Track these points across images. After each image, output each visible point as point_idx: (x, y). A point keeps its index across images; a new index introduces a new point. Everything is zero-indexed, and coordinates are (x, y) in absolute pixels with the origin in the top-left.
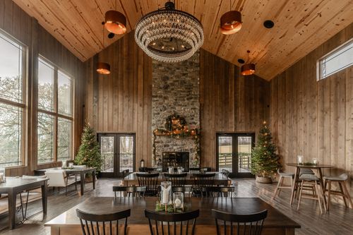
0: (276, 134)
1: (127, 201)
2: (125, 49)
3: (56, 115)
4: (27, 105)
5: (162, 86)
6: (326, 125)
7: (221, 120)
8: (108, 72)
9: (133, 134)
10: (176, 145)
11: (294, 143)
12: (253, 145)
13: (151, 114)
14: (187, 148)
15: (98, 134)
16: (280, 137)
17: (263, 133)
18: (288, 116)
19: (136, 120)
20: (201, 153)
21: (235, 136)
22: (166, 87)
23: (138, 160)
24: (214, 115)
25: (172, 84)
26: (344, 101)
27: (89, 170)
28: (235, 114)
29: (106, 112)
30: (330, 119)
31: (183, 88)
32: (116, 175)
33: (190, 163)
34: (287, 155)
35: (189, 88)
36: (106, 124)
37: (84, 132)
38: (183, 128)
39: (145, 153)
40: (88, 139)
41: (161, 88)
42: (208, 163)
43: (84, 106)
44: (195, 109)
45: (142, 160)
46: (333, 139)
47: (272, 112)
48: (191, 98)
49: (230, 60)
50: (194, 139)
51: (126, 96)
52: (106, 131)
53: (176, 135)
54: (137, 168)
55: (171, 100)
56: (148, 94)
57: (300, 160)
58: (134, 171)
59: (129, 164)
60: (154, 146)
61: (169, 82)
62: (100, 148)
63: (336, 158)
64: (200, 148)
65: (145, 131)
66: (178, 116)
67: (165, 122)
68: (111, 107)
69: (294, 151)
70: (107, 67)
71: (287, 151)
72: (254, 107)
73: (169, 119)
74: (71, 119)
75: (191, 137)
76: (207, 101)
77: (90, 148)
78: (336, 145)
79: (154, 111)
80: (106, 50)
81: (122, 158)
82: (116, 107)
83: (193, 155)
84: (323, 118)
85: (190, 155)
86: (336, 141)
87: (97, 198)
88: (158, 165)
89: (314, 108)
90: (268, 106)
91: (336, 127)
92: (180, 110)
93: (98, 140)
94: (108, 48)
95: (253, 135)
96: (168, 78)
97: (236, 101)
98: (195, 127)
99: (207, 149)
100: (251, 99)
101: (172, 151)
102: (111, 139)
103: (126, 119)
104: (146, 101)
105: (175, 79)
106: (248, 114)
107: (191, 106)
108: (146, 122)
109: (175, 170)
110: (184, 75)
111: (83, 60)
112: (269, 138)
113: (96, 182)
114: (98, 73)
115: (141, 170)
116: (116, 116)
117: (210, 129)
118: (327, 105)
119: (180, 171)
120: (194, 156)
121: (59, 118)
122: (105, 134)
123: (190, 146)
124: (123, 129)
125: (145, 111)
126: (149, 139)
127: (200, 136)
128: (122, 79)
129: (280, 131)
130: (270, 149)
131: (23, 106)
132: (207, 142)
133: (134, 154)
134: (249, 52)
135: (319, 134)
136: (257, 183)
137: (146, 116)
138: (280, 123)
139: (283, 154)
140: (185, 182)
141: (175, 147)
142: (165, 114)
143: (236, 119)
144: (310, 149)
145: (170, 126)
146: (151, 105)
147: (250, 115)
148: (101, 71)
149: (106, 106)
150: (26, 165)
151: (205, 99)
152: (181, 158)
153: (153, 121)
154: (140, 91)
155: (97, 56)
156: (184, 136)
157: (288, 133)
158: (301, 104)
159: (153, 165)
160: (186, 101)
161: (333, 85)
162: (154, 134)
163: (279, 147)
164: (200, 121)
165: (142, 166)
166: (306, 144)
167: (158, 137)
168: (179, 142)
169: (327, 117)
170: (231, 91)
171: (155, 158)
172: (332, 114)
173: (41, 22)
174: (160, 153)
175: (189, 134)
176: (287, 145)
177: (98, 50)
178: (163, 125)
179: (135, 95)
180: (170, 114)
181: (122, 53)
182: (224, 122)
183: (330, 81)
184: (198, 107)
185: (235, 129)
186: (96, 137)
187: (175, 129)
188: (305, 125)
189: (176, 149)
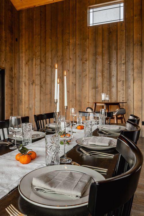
18: (49, 55)
26: (116, 49)
90: (17, 40)
138: (36, 61)
144: (81, 90)
158: (69, 45)
161: (106, 34)
166: (75, 85)
188: (74, 66)
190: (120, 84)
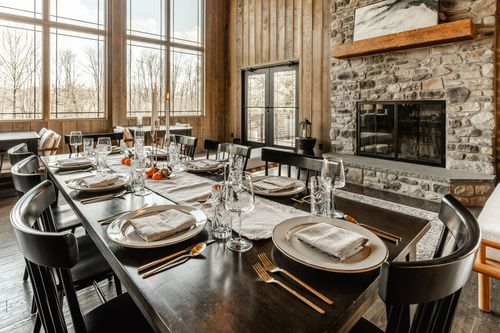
9: (294, 64)
14: (436, 86)
15: (243, 72)
19: (298, 32)
29: (252, 28)
39: (317, 105)
43: (227, 27)
65: (317, 53)
68: (259, 18)
82: (266, 14)
85: (451, 110)
88: (344, 135)
108: (318, 32)
116: (265, 32)
123: (448, 79)
124: (277, 55)
126: (325, 71)
137: (319, 16)
149: (252, 18)
167: (344, 63)
174: (350, 106)
189: (396, 92)
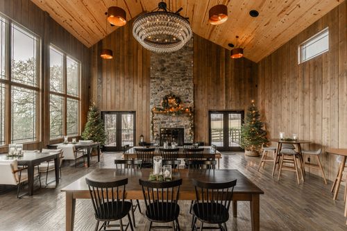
0: (263, 112)
1: (126, 172)
2: (126, 36)
3: (65, 96)
4: (41, 88)
5: (159, 68)
6: (306, 104)
7: (213, 99)
8: (111, 57)
9: (133, 112)
10: (172, 122)
11: (279, 120)
12: (243, 122)
13: (149, 93)
14: (182, 124)
15: (102, 112)
16: (267, 115)
17: (251, 111)
18: (273, 96)
19: (136, 100)
20: (194, 129)
21: (226, 113)
22: (163, 70)
23: (138, 136)
24: (206, 95)
25: (168, 67)
26: (321, 83)
27: (95, 145)
28: (226, 93)
29: (109, 92)
30: (309, 99)
31: (178, 71)
32: (118, 149)
33: (185, 138)
34: (273, 131)
35: (184, 70)
36: (109, 103)
37: (90, 111)
38: (178, 106)
39: (144, 129)
40: (94, 117)
41: (158, 70)
42: (201, 138)
43: (89, 87)
44: (189, 89)
45: (142, 136)
46: (311, 117)
47: (260, 91)
48: (186, 79)
49: (221, 44)
50: (187, 116)
51: (127, 78)
52: (110, 110)
53: (172, 113)
54: (137, 143)
55: (168, 81)
56: (147, 76)
57: (281, 136)
58: (135, 145)
59: (130, 139)
60: (152, 123)
61: (165, 65)
62: (104, 125)
63: (314, 134)
64: (194, 125)
65: (144, 109)
66: (174, 96)
67: (162, 102)
68: (113, 88)
69: (279, 127)
70: (110, 53)
71: (273, 127)
72: (243, 86)
73: (166, 98)
74: (78, 99)
75: (186, 114)
76: (200, 82)
77: (95, 125)
78: (315, 122)
79: (152, 91)
80: (109, 37)
81: (124, 133)
82: (118, 87)
83: (187, 131)
84: (304, 98)
85: (185, 131)
86: (314, 119)
87: (102, 170)
88: (156, 140)
89: (296, 89)
90: (257, 86)
91: (314, 106)
92: (176, 91)
93: (103, 118)
94: (110, 34)
95: (242, 112)
96: (164, 61)
97: (227, 81)
98: (189, 105)
99: (200, 126)
100: (240, 80)
101: (169, 127)
102: (114, 117)
103: (127, 98)
104: (145, 82)
105: (170, 62)
106: (238, 93)
107: (186, 87)
108: (145, 101)
109: (170, 145)
110: (179, 58)
111: (89, 46)
112: (257, 115)
113: (101, 156)
114: (102, 58)
115: (141, 144)
116: (118, 96)
117: (203, 107)
118: (307, 86)
119: (173, 147)
120: (189, 132)
121: (68, 99)
122: (109, 113)
123: (185, 122)
124: (124, 107)
125: (144, 91)
126: (148, 116)
127: (194, 113)
128: (123, 63)
129: (267, 109)
130: (258, 125)
131: (37, 89)
132: (200, 118)
133: (135, 130)
134: (237, 37)
135: (300, 112)
136: (246, 157)
137: (145, 96)
138: (267, 101)
139: (269, 130)
140: (178, 156)
141: (171, 124)
142: (163, 94)
143: (226, 97)
144: (293, 126)
145: (166, 105)
146: (149, 86)
147: (240, 94)
148: (105, 56)
149: (109, 87)
150: (40, 141)
151: (198, 80)
152: (177, 134)
153: (152, 100)
154: (140, 74)
155: (100, 43)
156: (180, 113)
157: (273, 111)
158: (285, 85)
159: (152, 140)
160: (181, 82)
161: (312, 68)
162: (152, 112)
163: (266, 124)
164: (194, 100)
165: (142, 141)
166: (289, 121)
167: (155, 115)
168: (174, 119)
169: (307, 97)
170: (222, 73)
171: (153, 133)
172: (311, 94)
173: (52, 15)
174: (158, 129)
175: (184, 112)
176: (273, 122)
177: (101, 37)
178: (161, 104)
179: (135, 77)
180: (166, 94)
181: (123, 39)
182: (215, 100)
183: (310, 65)
184: (191, 87)
185: (226, 106)
186: (100, 115)
187: (171, 108)
188: (288, 104)
189: (172, 125)
190: (324, 122)
